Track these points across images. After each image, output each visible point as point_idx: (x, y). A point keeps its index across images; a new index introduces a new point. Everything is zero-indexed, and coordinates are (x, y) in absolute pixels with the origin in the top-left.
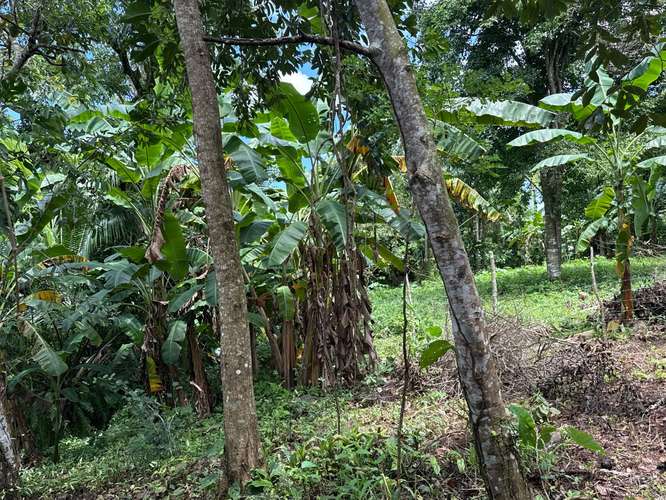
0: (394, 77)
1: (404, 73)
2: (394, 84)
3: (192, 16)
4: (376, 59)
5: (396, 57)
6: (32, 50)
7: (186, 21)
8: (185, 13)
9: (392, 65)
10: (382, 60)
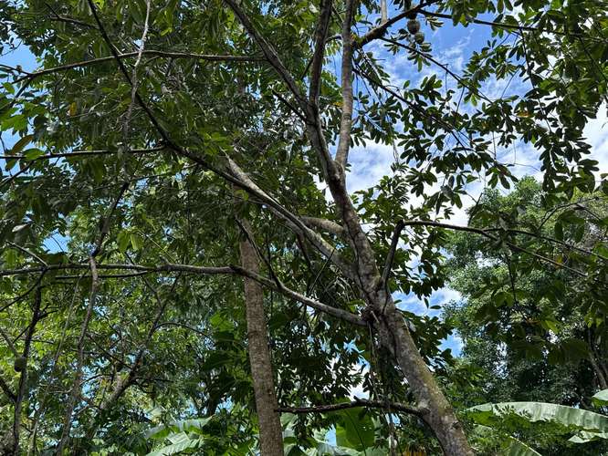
0: (445, 434)
1: (453, 430)
2: (446, 441)
3: (263, 362)
4: (425, 417)
5: (444, 415)
6: (131, 382)
7: (258, 366)
8: (258, 360)
9: (441, 423)
10: (431, 418)
